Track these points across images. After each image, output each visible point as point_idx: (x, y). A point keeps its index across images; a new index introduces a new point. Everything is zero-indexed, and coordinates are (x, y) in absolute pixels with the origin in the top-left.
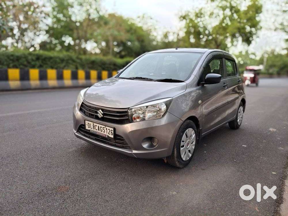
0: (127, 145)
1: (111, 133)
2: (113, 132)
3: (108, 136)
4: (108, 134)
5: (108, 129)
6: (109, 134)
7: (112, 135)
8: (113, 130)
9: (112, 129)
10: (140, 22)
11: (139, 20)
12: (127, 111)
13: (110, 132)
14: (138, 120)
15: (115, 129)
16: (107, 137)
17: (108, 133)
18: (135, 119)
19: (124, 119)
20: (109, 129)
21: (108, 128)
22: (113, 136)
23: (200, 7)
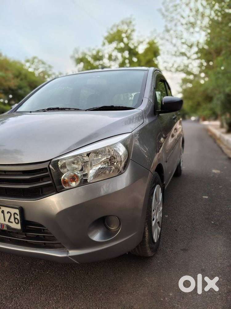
0: (56, 240)
1: (15, 218)
2: (18, 217)
3: (8, 227)
4: (7, 223)
5: (6, 212)
6: (9, 221)
7: (18, 223)
8: (18, 213)
9: (17, 211)
10: (29, 67)
11: (28, 64)
12: (46, 168)
13: (13, 217)
14: (74, 184)
15: (22, 210)
16: (5, 228)
17: (7, 219)
18: (65, 183)
19: (41, 187)
20: (8, 212)
21: (6, 210)
22: (19, 225)
23: (97, 49)
